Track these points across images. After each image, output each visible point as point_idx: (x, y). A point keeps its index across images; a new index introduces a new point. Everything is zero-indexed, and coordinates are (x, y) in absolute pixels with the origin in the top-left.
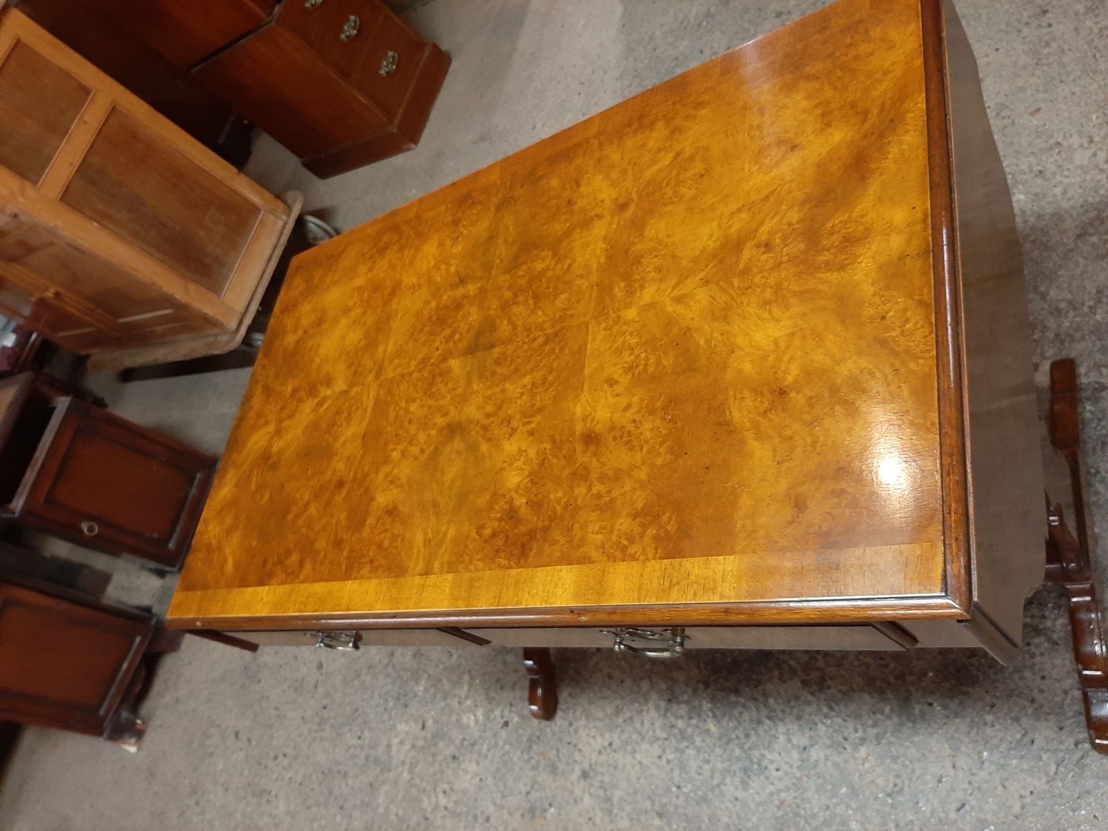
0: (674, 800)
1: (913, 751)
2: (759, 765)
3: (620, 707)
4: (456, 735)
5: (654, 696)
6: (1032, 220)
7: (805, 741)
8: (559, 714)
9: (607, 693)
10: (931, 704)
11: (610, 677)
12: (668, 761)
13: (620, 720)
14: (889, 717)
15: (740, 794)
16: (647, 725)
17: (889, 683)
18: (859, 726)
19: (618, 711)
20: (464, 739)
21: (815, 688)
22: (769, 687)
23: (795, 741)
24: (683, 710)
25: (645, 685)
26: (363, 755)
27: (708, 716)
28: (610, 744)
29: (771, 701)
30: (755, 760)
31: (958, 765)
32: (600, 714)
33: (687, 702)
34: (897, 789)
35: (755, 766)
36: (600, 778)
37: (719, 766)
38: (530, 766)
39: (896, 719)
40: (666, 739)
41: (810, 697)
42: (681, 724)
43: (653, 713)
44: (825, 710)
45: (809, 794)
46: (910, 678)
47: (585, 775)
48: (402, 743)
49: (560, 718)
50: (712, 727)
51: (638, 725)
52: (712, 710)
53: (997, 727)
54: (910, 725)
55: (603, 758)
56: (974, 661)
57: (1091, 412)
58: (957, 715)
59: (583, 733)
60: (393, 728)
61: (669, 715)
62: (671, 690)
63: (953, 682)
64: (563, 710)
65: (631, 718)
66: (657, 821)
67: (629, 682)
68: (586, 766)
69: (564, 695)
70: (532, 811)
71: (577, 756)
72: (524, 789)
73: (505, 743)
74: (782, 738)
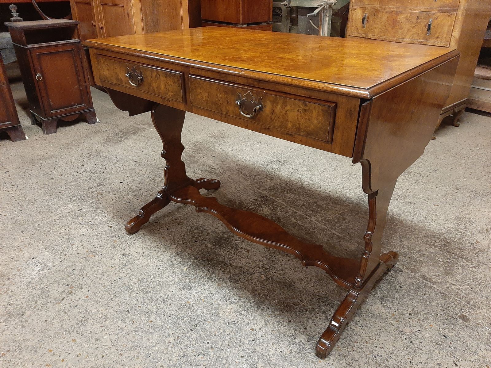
0: (149, 280)
1: (250, 316)
2: (191, 288)
3: (158, 246)
4: (89, 219)
5: (174, 251)
6: (413, 225)
7: (214, 292)
8: (134, 235)
9: (158, 240)
10: (269, 308)
11: (163, 238)
12: (159, 269)
13: (154, 249)
14: (251, 303)
15: (175, 291)
16: (162, 256)
17: (260, 295)
18: (238, 299)
19: (156, 247)
20: (90, 222)
21: (233, 281)
22: (217, 272)
23: (210, 289)
24: (180, 260)
25: (174, 246)
26: (47, 204)
27: (187, 266)
28: (143, 253)
29: (214, 275)
30: (191, 286)
31: (262, 329)
32: (149, 244)
33: (183, 259)
34: (234, 323)
35: (189, 287)
36: (129, 258)
37: (176, 280)
38: (106, 241)
39: (252, 305)
40: (165, 263)
41: (228, 282)
42: (175, 262)
43: (168, 255)
44: (230, 288)
45: (200, 306)
46: (268, 298)
47: (124, 255)
48: (66, 209)
49: (132, 237)
50: (185, 269)
51: (159, 254)
52: (190, 265)
53: (286, 328)
54: (256, 309)
55: (136, 255)
56: (295, 307)
57: (392, 274)
58: (275, 316)
59: (136, 245)
60: (67, 205)
61: (173, 258)
62: (181, 253)
63: (282, 307)
64: (136, 236)
65: (159, 251)
66: (136, 281)
67: (168, 242)
68: (127, 253)
69: (141, 232)
70: (92, 252)
71: (127, 249)
72: (97, 245)
73: (104, 231)
74: (207, 286)
